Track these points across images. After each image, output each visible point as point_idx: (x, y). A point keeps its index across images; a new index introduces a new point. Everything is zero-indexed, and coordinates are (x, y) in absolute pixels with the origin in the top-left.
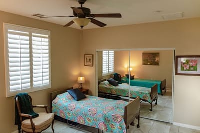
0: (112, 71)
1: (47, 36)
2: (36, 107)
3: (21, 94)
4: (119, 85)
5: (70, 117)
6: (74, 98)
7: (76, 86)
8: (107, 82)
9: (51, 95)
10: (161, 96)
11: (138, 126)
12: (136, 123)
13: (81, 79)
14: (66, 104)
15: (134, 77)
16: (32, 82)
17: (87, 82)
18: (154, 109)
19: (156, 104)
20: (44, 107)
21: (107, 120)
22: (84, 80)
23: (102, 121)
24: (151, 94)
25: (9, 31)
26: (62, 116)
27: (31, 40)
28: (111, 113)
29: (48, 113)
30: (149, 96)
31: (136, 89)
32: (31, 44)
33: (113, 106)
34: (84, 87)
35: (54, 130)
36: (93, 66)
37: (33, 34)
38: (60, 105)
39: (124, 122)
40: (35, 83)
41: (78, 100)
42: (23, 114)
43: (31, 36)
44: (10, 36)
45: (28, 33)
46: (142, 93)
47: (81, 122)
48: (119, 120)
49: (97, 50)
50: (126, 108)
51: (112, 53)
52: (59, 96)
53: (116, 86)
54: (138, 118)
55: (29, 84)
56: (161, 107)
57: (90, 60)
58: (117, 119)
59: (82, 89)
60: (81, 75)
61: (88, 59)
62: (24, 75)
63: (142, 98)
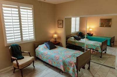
0: (78, 30)
1: (31, 9)
2: (24, 52)
3: (13, 45)
4: (81, 39)
5: (44, 60)
6: (48, 48)
7: (52, 40)
8: (73, 37)
9: (35, 45)
10: (110, 47)
11: (89, 69)
12: (87, 66)
13: (55, 36)
15: (93, 34)
16: (22, 37)
17: (59, 38)
18: (103, 56)
19: (105, 53)
21: (64, 64)
22: (57, 36)
23: (62, 64)
25: (3, 5)
26: (40, 58)
27: (19, 11)
29: (30, 56)
30: (100, 47)
32: (19, 14)
33: (71, 54)
34: (58, 40)
35: (34, 67)
36: (63, 28)
37: (21, 7)
38: (39, 51)
39: (75, 67)
40: (24, 38)
41: (50, 49)
43: (19, 8)
44: (4, 8)
45: (17, 7)
46: (95, 46)
47: (50, 63)
48: (73, 65)
49: (65, 17)
50: (77, 58)
51: (78, 19)
52: (40, 46)
53: (78, 40)
54: (89, 63)
55: (20, 39)
56: (108, 55)
57: (61, 24)
58: (71, 64)
60: (56, 33)
62: (15, 33)
63: (95, 49)
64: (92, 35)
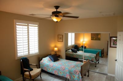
0: (73, 43)
1: (37, 25)
2: (31, 65)
3: (23, 58)
4: (78, 52)
5: (50, 71)
6: (52, 60)
7: (53, 53)
8: (70, 50)
9: (39, 58)
10: (101, 58)
11: (88, 76)
12: (87, 74)
13: (56, 49)
14: (48, 63)
16: (29, 51)
17: (59, 50)
18: (97, 66)
19: (98, 63)
20: (36, 65)
21: (70, 73)
22: (57, 49)
23: (68, 73)
24: (96, 58)
25: (17, 23)
26: (45, 70)
27: (28, 28)
28: (73, 69)
29: (38, 68)
31: (88, 54)
32: (28, 30)
33: (74, 65)
34: (58, 53)
35: (41, 78)
36: (62, 42)
37: (29, 25)
38: (44, 64)
39: (80, 74)
41: (54, 62)
42: (25, 69)
44: (17, 26)
45: (27, 24)
46: (90, 57)
47: (56, 74)
48: (78, 73)
49: (65, 33)
51: (73, 34)
52: (44, 59)
53: (75, 53)
54: (88, 71)
56: (101, 64)
57: (61, 38)
58: (76, 72)
59: (56, 54)
60: (56, 47)
61: (60, 38)
63: (91, 60)
64: (85, 48)
